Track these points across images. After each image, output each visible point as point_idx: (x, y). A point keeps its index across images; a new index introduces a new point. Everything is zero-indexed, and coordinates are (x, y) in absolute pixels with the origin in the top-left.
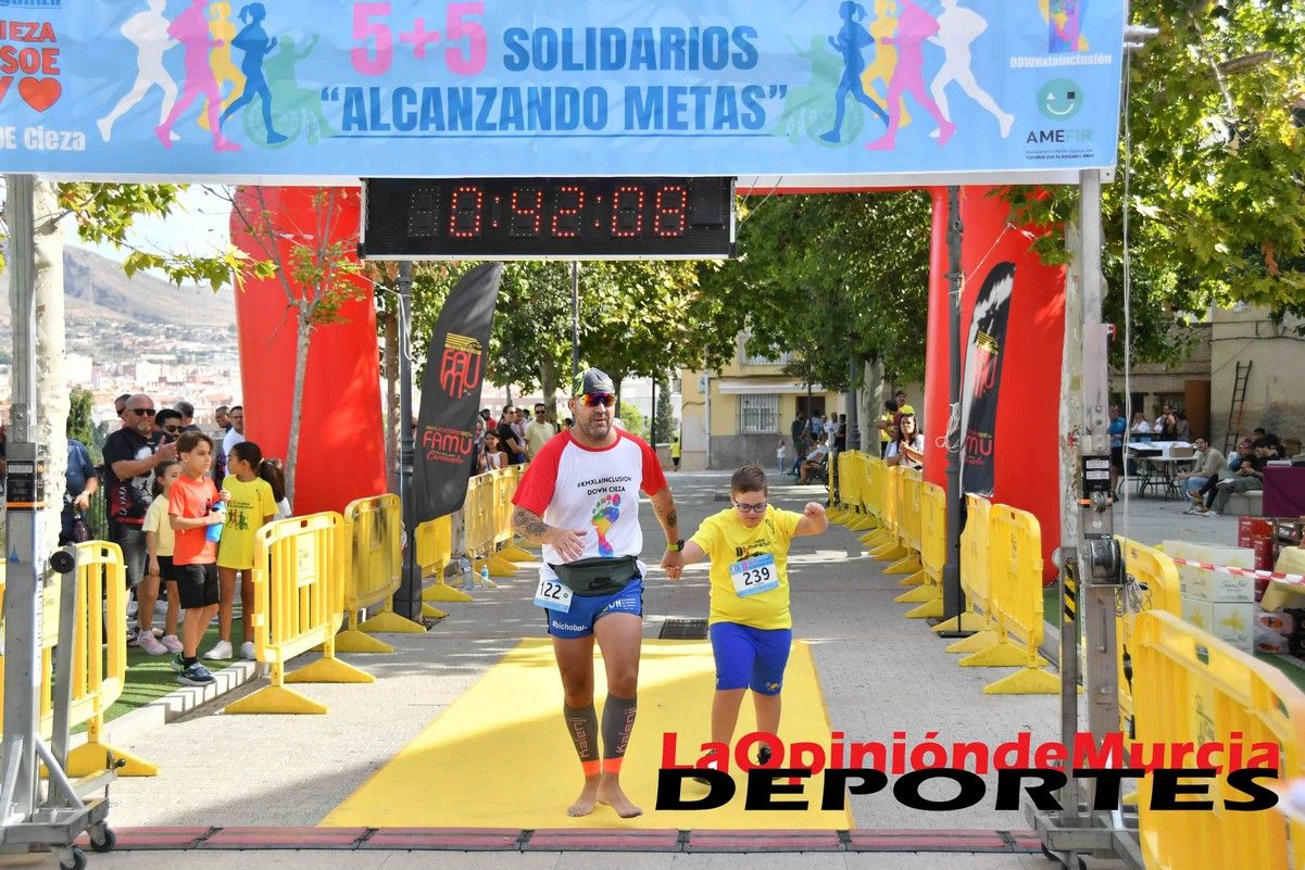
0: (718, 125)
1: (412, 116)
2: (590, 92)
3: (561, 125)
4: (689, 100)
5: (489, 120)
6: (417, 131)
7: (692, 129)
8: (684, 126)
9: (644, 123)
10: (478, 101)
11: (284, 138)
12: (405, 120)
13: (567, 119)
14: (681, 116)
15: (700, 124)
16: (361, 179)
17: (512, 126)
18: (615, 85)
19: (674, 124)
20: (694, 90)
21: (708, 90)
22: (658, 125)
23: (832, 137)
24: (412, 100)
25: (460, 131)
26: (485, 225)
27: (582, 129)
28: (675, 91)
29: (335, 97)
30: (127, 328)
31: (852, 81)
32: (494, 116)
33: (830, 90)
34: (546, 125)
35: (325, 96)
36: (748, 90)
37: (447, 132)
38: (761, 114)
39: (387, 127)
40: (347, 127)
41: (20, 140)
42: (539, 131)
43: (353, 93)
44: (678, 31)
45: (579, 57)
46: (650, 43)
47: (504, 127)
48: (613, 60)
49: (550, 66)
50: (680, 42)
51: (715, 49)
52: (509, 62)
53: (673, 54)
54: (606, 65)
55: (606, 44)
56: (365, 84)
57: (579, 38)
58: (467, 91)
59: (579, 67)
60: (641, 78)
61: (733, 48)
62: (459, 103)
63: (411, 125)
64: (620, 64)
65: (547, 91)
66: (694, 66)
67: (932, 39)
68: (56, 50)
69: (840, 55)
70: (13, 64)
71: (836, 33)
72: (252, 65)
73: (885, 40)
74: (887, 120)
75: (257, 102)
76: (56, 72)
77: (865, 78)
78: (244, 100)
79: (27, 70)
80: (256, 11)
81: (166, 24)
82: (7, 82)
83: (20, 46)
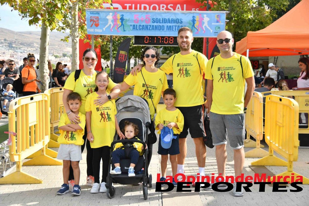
1: (141, 28)
2: (162, 26)
3: (159, 30)
5: (150, 29)
6: (141, 30)
7: (174, 31)
8: (174, 30)
9: (169, 30)
10: (149, 27)
11: (125, 30)
14: (173, 29)
15: (175, 30)
18: (165, 25)
20: (175, 26)
21: (176, 26)
22: (170, 30)
24: (141, 26)
25: (147, 30)
26: (149, 41)
27: (161, 30)
28: (173, 26)
29: (132, 26)
31: (193, 26)
32: (151, 29)
34: (157, 30)
37: (145, 30)
40: (133, 29)
41: (94, 30)
42: (156, 30)
43: (134, 25)
44: (173, 19)
45: (161, 22)
46: (170, 20)
47: (152, 30)
48: (165, 22)
49: (158, 23)
50: (173, 20)
51: (177, 21)
52: (153, 22)
53: (172, 22)
54: (164, 23)
55: (164, 20)
56: (136, 24)
57: (161, 19)
58: (148, 25)
59: (161, 23)
60: (169, 24)
61: (180, 21)
62: (147, 27)
63: (141, 29)
64: (166, 23)
65: (157, 26)
66: (175, 23)
67: (203, 21)
68: (99, 20)
69: (192, 22)
70: (94, 21)
71: (192, 20)
72: (122, 22)
73: (198, 21)
74: (197, 30)
75: (122, 26)
76: (99, 22)
77: (195, 25)
78: (121, 26)
79: (95, 22)
80: (123, 15)
81: (112, 17)
82: (93, 23)
83: (95, 19)
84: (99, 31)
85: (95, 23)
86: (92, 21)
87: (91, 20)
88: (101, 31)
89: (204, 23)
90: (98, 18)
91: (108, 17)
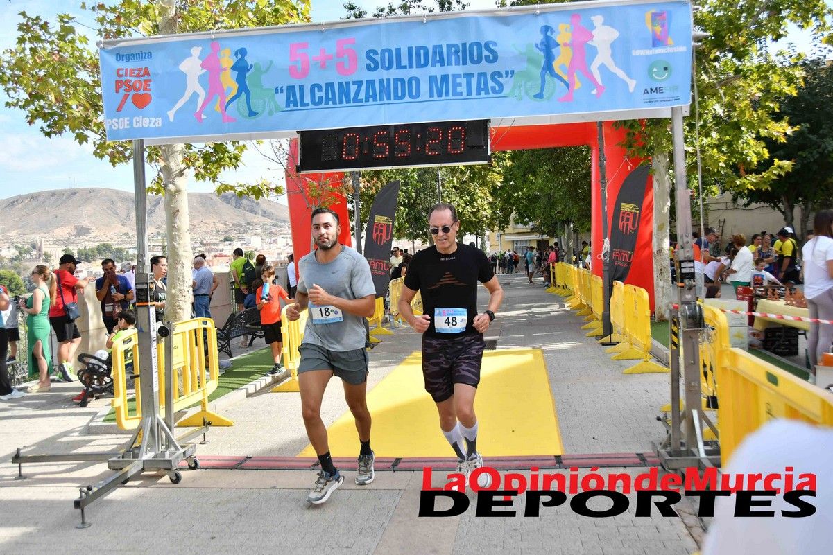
0: (479, 93)
1: (320, 98)
2: (410, 80)
3: (396, 98)
4: (463, 81)
5: (359, 98)
6: (323, 106)
7: (465, 96)
8: (461, 94)
9: (440, 95)
10: (353, 88)
11: (257, 113)
12: (317, 100)
13: (400, 94)
14: (459, 89)
15: (469, 93)
16: (298, 132)
17: (371, 100)
18: (423, 74)
19: (455, 94)
20: (466, 75)
21: (472, 75)
22: (447, 94)
23: (539, 96)
24: (320, 90)
25: (345, 104)
26: (361, 152)
27: (407, 98)
28: (455, 77)
29: (282, 91)
30: (273, 225)
31: (548, 67)
32: (362, 96)
33: (537, 72)
34: (389, 98)
35: (277, 91)
36: (493, 75)
37: (338, 105)
38: (501, 86)
39: (308, 104)
40: (288, 106)
41: (131, 123)
42: (385, 101)
43: (291, 89)
44: (456, 46)
45: (405, 62)
46: (441, 53)
47: (367, 100)
48: (422, 63)
49: (389, 68)
50: (457, 52)
51: (476, 53)
52: (368, 67)
53: (453, 57)
54: (419, 66)
55: (418, 55)
56: (296, 83)
57: (404, 53)
58: (348, 83)
59: (405, 67)
60: (437, 71)
61: (485, 53)
62: (344, 89)
63: (319, 103)
64: (426, 64)
65: (388, 80)
66: (465, 63)
67: (590, 42)
68: (150, 81)
69: (542, 53)
70: (130, 87)
71: (539, 42)
72: (241, 80)
73: (565, 44)
74: (568, 85)
75: (244, 96)
76: (150, 90)
77: (556, 64)
78: (237, 96)
79: (136, 90)
80: (243, 52)
81: (200, 62)
82: (126, 96)
83: (133, 79)
84: (152, 125)
85: (132, 93)
86: (121, 87)
87: (118, 85)
88: (159, 124)
90: (147, 72)
91: (184, 67)
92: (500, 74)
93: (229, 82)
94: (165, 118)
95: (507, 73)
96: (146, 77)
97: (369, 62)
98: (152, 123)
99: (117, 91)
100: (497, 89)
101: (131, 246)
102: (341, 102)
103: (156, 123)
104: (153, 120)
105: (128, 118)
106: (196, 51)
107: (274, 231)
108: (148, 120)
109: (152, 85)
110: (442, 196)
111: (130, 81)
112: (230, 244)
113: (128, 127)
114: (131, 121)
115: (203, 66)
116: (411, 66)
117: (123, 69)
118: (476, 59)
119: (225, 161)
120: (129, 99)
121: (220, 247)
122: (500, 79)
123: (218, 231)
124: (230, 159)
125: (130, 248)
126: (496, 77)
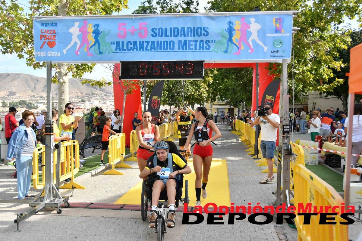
0: (200, 49)
1: (131, 48)
2: (170, 42)
3: (164, 49)
4: (193, 43)
5: (148, 48)
6: (132, 51)
8: (192, 49)
9: (183, 49)
10: (145, 44)
11: (102, 53)
12: (129, 48)
14: (191, 47)
15: (196, 49)
16: (120, 62)
17: (153, 49)
18: (176, 40)
19: (189, 49)
20: (194, 41)
21: (197, 41)
22: (186, 49)
23: (226, 52)
24: (131, 44)
25: (141, 51)
26: (147, 72)
27: (169, 50)
28: (190, 41)
29: (114, 44)
30: (105, 95)
31: (230, 40)
32: (149, 47)
33: (225, 41)
34: (161, 49)
35: (112, 44)
36: (206, 42)
37: (138, 51)
38: (210, 46)
40: (116, 50)
41: (46, 54)
42: (159, 50)
43: (118, 43)
44: (191, 28)
45: (168, 34)
46: (184, 31)
47: (151, 50)
48: (176, 35)
49: (162, 36)
50: (191, 31)
51: (199, 32)
52: (152, 35)
53: (189, 33)
54: (174, 36)
55: (174, 31)
56: (121, 40)
57: (168, 30)
58: (143, 42)
59: (168, 36)
60: (182, 39)
61: (203, 32)
62: (141, 44)
63: (130, 49)
64: (177, 36)
65: (161, 42)
66: (194, 36)
67: (249, 30)
68: (56, 36)
69: (228, 33)
70: (46, 38)
71: (227, 28)
72: (96, 38)
73: (238, 30)
74: (238, 48)
75: (97, 45)
76: (55, 40)
77: (233, 38)
78: (94, 45)
79: (49, 39)
80: (98, 26)
81: (78, 29)
82: (45, 42)
83: (48, 35)
84: (56, 56)
85: (48, 41)
86: (43, 38)
87: (41, 37)
88: (59, 55)
89: (250, 33)
90: (54, 32)
91: (71, 30)
92: (209, 42)
93: (91, 38)
94: (62, 53)
95: (212, 41)
96: (54, 34)
97: (153, 33)
98: (56, 54)
99: (41, 40)
100: (208, 47)
101: (36, 102)
102: (140, 50)
103: (58, 55)
104: (57, 53)
105: (45, 52)
106: (77, 24)
107: (105, 98)
108: (54, 53)
109: (56, 38)
110: (185, 86)
111: (47, 36)
112: (84, 103)
113: (45, 56)
114: (46, 53)
115: (80, 31)
116: (171, 36)
117: (43, 30)
118: (199, 34)
119: (86, 69)
120: (46, 43)
121: (79, 104)
122: (209, 44)
123: (78, 97)
124: (88, 68)
125: (35, 103)
126: (208, 42)
